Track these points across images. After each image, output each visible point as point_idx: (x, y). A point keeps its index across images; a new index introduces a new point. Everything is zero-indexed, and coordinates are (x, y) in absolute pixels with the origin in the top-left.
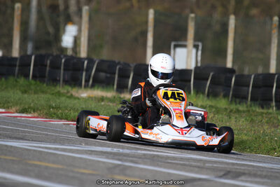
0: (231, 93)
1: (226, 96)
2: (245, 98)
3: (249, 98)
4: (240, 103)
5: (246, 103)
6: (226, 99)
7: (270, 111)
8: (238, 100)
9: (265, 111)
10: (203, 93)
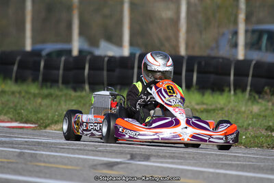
0: (40, 78)
1: (35, 80)
2: (56, 81)
3: (60, 81)
4: (51, 87)
5: (58, 87)
6: (36, 83)
7: (84, 93)
8: (49, 84)
9: (78, 94)
10: (11, 78)
